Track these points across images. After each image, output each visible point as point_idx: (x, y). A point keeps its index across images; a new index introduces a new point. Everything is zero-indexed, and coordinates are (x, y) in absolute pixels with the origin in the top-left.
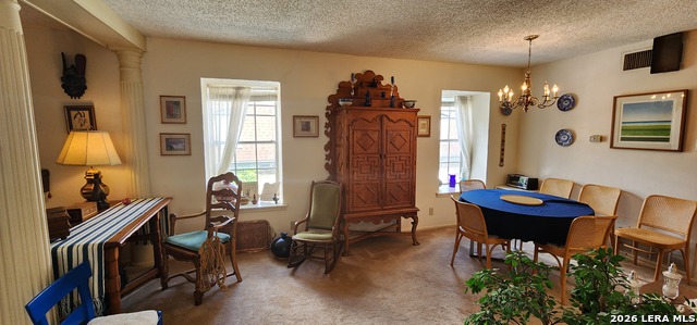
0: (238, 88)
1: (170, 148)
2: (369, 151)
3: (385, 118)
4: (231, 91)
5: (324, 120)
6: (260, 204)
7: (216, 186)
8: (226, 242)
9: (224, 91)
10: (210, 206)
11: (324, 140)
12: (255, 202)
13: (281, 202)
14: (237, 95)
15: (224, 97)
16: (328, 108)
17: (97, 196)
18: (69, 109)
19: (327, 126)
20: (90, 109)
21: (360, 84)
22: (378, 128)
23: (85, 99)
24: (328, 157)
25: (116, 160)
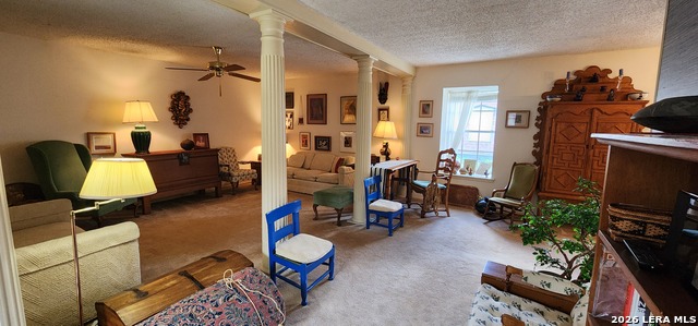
0: (469, 92)
1: (422, 132)
2: (573, 141)
3: (596, 111)
4: (464, 94)
5: (535, 114)
6: (474, 175)
7: (444, 157)
8: (442, 189)
9: (460, 95)
10: (438, 169)
11: (534, 130)
12: (470, 174)
13: (490, 177)
14: (468, 97)
15: (458, 99)
16: (540, 104)
17: (386, 154)
18: (380, 110)
19: (538, 119)
20: (387, 109)
21: (578, 81)
22: (588, 120)
23: (386, 105)
24: (535, 145)
25: (396, 137)
